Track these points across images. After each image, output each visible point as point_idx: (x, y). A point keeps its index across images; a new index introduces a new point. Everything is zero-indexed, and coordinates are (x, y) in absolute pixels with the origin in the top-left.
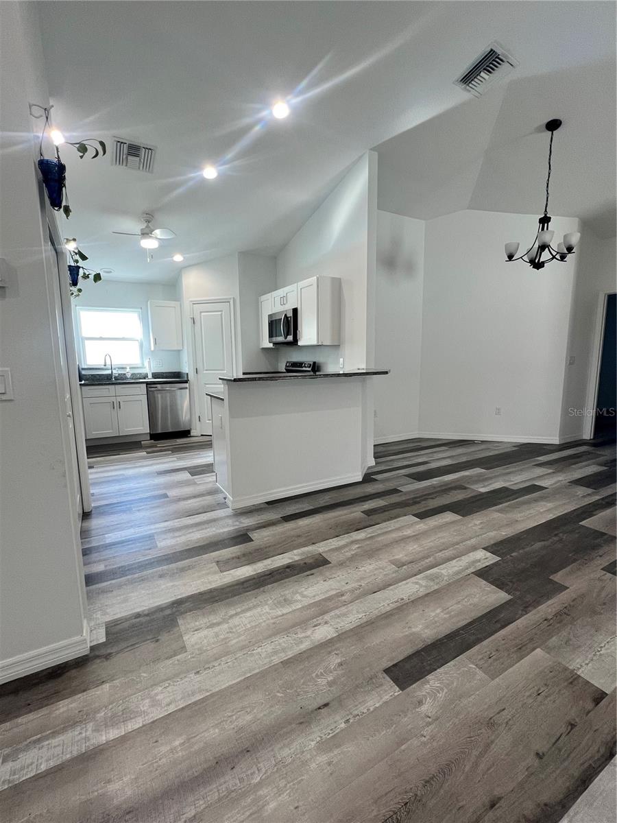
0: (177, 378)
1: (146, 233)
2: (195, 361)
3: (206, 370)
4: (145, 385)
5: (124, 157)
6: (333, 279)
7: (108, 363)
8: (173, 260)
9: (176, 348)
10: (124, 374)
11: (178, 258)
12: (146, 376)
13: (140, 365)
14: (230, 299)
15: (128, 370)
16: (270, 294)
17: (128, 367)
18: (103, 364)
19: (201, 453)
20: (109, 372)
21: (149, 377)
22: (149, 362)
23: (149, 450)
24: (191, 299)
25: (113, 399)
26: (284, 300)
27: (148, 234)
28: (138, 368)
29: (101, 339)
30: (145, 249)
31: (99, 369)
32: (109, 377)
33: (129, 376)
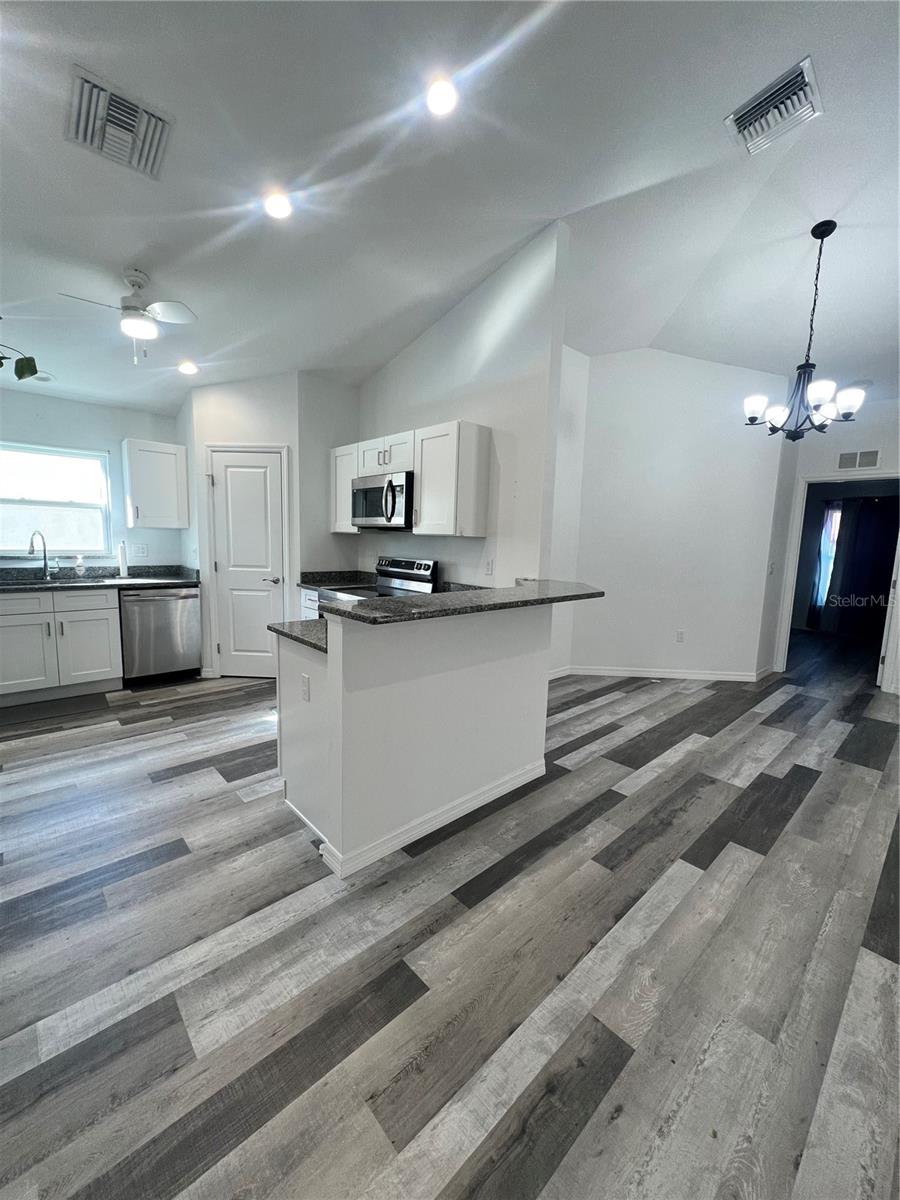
0: (178, 577)
1: (132, 308)
2: (214, 550)
3: (234, 566)
4: (116, 591)
5: (99, 123)
6: (481, 428)
7: (38, 546)
8: (177, 370)
9: (175, 526)
10: (72, 569)
11: (188, 368)
12: (115, 574)
13: (104, 553)
14: (283, 447)
15: (80, 561)
16: (356, 445)
17: (80, 557)
18: (27, 548)
19: (232, 718)
20: (40, 564)
21: (122, 575)
22: (123, 549)
23: (123, 715)
24: (206, 443)
25: (49, 618)
26: (384, 457)
27: (135, 309)
28: (99, 557)
29: (22, 502)
30: (130, 339)
31: (18, 558)
32: (39, 573)
33: (81, 572)
